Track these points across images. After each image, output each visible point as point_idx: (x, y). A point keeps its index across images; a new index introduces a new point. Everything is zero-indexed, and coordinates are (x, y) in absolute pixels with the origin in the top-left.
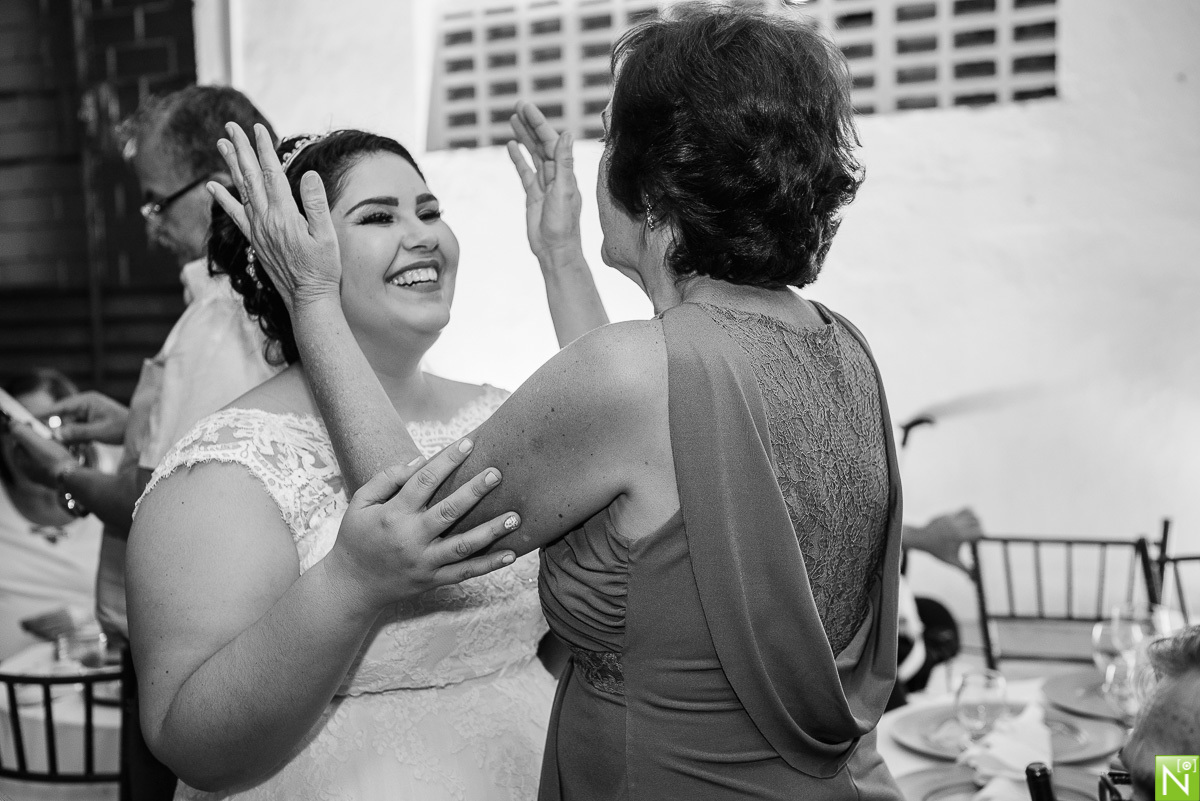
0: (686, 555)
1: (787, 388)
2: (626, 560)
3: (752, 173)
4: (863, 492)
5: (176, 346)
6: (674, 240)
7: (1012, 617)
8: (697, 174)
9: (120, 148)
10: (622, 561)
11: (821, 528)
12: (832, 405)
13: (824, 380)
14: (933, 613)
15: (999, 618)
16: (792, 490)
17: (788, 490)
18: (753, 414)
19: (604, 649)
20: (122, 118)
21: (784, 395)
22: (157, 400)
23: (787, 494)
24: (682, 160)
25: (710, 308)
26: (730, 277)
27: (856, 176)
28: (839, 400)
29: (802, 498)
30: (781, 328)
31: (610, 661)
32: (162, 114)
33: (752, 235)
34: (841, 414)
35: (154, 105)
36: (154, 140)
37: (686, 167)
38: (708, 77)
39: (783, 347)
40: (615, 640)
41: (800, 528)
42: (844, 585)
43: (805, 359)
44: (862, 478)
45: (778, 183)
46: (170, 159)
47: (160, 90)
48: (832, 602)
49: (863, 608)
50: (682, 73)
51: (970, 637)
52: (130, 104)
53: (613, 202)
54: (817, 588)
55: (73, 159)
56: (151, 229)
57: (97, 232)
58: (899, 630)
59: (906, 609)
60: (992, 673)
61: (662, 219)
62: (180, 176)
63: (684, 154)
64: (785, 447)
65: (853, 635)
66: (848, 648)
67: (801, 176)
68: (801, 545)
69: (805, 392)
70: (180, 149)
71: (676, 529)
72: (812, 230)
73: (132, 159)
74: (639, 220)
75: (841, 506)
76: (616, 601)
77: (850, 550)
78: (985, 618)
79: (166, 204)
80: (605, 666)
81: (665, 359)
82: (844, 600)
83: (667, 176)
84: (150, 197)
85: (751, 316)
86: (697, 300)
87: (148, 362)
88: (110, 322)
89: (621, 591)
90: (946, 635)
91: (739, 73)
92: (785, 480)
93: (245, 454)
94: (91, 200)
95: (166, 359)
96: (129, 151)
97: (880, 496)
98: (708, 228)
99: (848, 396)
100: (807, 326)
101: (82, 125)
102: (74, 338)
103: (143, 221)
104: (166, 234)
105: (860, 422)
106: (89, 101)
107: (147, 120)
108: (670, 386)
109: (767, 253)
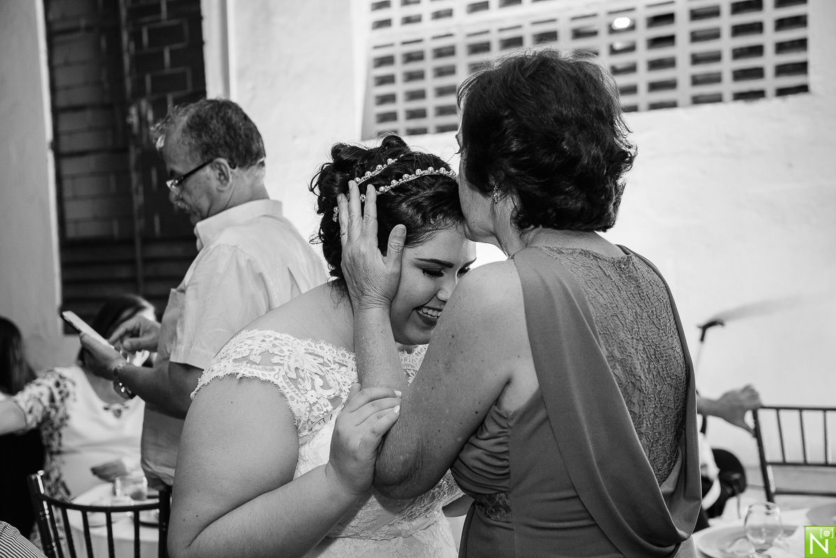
0: (547, 418)
1: (605, 296)
2: (506, 426)
3: (563, 152)
4: (666, 368)
5: (192, 278)
6: (515, 207)
7: (784, 464)
8: (526, 158)
9: (154, 141)
10: (504, 428)
11: (639, 392)
12: (638, 309)
13: (630, 291)
14: (726, 460)
15: (773, 464)
16: (617, 364)
17: (615, 365)
18: (583, 313)
19: (496, 492)
20: (155, 122)
21: (603, 300)
22: (181, 316)
23: (614, 367)
24: (514, 149)
25: (546, 249)
26: (555, 225)
27: (632, 151)
28: (643, 305)
29: (625, 371)
30: (596, 257)
31: (500, 498)
32: (182, 118)
33: (567, 193)
34: (645, 314)
35: (177, 112)
36: (176, 135)
37: (517, 154)
38: (525, 95)
39: (599, 269)
40: (504, 484)
41: (625, 391)
42: (660, 433)
43: (615, 277)
44: (665, 358)
45: (581, 156)
46: (187, 148)
47: (181, 102)
48: (652, 445)
49: (674, 452)
50: (507, 95)
51: (754, 477)
52: (161, 112)
53: (470, 187)
54: (640, 434)
55: (125, 150)
56: (173, 197)
57: (139, 200)
58: (702, 472)
59: (705, 457)
60: (770, 504)
61: (505, 192)
62: (193, 160)
63: (515, 146)
64: (609, 335)
65: (670, 471)
66: (667, 480)
67: (595, 151)
68: (627, 403)
69: (618, 298)
70: (193, 142)
71: (538, 401)
72: (607, 186)
73: (161, 148)
74: (490, 196)
75: (651, 376)
76: (502, 456)
77: (661, 408)
78: (764, 464)
79: (183, 179)
80: (498, 502)
81: (519, 281)
82: (660, 445)
83: (506, 162)
84: (173, 175)
85: (574, 251)
86: (536, 245)
87: (173, 290)
88: (148, 261)
89: (504, 449)
90: (736, 476)
91: (545, 89)
92: (612, 357)
93: (277, 376)
94: (135, 178)
95: (186, 287)
96: (160, 144)
97: (680, 371)
98: (538, 193)
99: (648, 302)
100: (614, 257)
101: (130, 126)
102: (124, 272)
103: (168, 190)
104: (182, 200)
105: (659, 320)
106: (133, 111)
107: (172, 122)
108: (525, 300)
109: (579, 205)
